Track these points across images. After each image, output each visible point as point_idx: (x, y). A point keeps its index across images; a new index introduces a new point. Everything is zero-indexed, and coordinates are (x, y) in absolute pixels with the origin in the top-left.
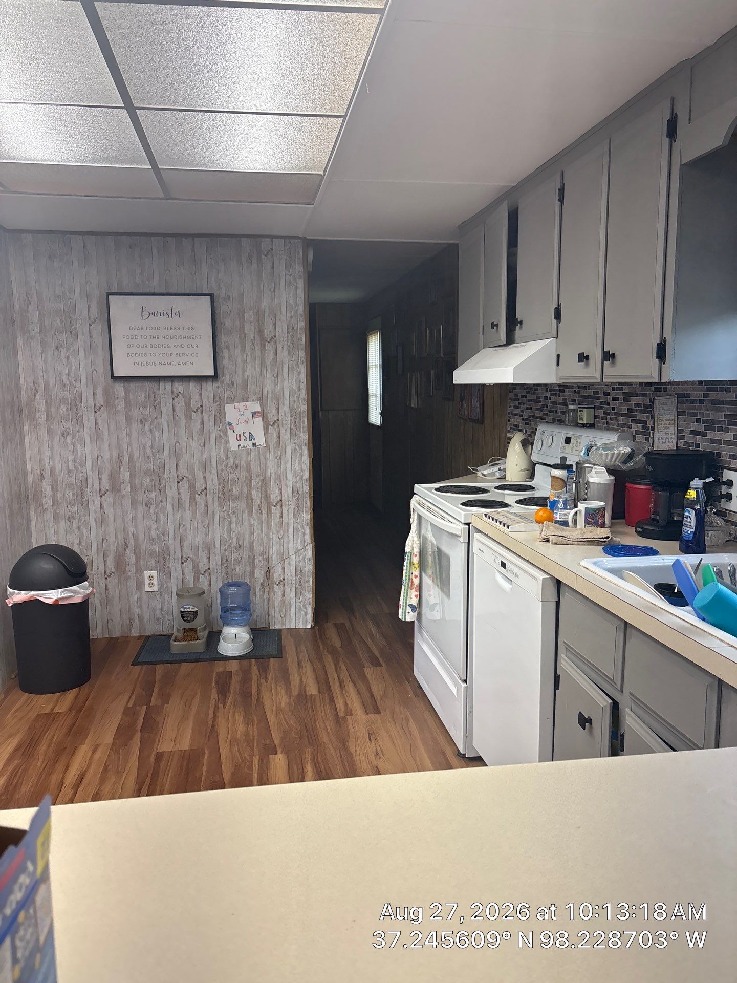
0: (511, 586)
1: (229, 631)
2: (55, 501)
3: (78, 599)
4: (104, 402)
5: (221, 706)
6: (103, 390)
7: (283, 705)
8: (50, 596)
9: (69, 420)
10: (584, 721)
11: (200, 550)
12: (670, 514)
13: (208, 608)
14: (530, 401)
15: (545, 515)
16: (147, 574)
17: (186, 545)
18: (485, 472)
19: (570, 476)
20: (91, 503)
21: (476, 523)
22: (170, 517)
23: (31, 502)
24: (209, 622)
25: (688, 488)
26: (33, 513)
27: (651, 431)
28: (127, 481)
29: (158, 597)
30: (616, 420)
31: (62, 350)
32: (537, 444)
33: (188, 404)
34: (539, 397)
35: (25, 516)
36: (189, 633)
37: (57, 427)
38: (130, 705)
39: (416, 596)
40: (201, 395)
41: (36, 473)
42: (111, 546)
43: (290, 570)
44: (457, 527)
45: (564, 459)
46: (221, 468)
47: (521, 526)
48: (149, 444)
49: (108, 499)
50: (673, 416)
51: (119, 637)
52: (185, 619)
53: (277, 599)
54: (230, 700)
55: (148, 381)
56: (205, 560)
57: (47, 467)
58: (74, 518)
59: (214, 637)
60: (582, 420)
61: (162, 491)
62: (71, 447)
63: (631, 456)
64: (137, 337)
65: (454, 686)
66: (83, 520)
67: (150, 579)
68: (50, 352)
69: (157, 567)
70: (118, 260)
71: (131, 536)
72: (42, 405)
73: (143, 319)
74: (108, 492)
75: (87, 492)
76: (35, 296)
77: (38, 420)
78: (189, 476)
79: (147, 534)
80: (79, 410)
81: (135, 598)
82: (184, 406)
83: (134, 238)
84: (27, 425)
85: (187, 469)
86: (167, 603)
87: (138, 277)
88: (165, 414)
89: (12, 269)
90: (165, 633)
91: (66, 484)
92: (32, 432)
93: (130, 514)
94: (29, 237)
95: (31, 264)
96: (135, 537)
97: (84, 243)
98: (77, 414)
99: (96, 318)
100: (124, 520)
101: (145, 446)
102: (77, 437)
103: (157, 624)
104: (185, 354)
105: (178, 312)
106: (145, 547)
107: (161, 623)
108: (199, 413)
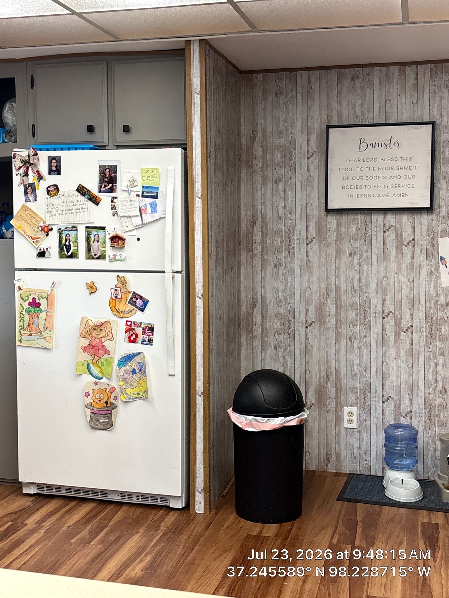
2: (264, 329)
4: (316, 235)
6: (316, 223)
9: (281, 252)
11: (402, 391)
17: (388, 383)
20: (297, 333)
22: (374, 354)
23: (243, 329)
26: (243, 340)
28: (333, 313)
29: (357, 434)
31: (280, 183)
33: (399, 237)
35: (237, 341)
37: (271, 258)
40: (414, 228)
41: (249, 302)
42: (313, 377)
46: (429, 306)
48: (357, 277)
49: (313, 331)
51: (315, 471)
54: (440, 554)
55: (360, 213)
56: (407, 402)
58: (280, 347)
61: (367, 326)
62: (282, 278)
64: (353, 169)
66: (288, 349)
67: (350, 415)
68: (270, 186)
69: (357, 403)
70: (339, 93)
71: (333, 369)
72: (258, 237)
73: (361, 151)
74: (313, 323)
75: (294, 322)
76: (260, 133)
77: (254, 251)
78: (396, 312)
79: (349, 368)
80: (292, 243)
81: (334, 433)
82: (395, 240)
83: (357, 70)
84: (244, 256)
85: (394, 304)
86: (365, 442)
87: (358, 109)
88: (375, 248)
89: (242, 108)
90: (362, 474)
91: (275, 314)
92: (248, 263)
93: (333, 346)
94: (260, 76)
95: (259, 102)
96: (337, 371)
97: (309, 79)
98: (290, 246)
99: (315, 152)
100: (327, 352)
101: (353, 280)
102: (289, 268)
103: (354, 463)
104: (401, 186)
105: (396, 143)
106: (346, 382)
107: (358, 462)
108: (410, 247)
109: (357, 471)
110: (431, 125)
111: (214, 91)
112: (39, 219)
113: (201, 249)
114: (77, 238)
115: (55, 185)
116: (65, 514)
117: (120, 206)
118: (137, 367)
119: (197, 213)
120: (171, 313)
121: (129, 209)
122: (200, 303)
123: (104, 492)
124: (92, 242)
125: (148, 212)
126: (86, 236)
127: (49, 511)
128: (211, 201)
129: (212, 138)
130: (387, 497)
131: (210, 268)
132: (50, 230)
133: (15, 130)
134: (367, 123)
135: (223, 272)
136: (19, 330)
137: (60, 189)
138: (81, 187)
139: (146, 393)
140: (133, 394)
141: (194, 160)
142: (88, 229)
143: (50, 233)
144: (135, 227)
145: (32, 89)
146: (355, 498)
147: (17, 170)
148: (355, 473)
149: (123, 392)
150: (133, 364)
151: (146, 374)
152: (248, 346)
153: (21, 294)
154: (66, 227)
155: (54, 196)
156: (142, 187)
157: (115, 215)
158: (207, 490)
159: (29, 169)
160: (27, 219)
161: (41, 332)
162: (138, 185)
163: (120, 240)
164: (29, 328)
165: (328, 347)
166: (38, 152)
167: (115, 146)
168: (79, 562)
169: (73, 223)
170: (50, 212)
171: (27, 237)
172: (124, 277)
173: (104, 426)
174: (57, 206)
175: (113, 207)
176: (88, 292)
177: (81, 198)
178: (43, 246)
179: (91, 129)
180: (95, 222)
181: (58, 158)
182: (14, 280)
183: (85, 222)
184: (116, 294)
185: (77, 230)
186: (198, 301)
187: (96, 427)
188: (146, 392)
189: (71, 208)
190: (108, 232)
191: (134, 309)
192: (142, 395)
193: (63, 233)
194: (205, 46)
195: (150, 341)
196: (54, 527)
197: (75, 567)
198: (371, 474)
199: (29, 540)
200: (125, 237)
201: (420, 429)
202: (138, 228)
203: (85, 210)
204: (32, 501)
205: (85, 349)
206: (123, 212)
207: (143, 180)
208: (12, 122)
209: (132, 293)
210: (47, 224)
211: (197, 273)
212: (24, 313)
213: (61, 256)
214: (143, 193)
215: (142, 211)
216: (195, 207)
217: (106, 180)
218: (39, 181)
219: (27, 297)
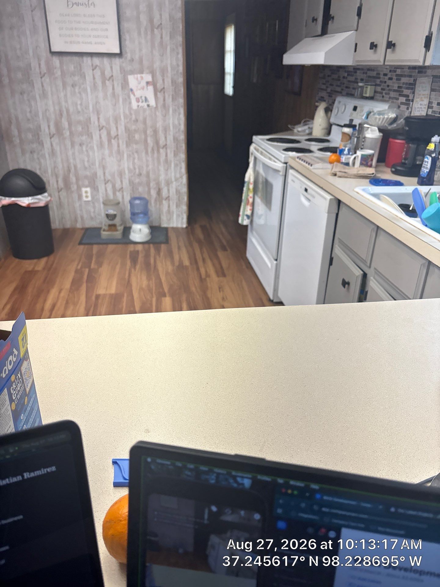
0: (309, 204)
1: (136, 227)
2: (21, 140)
3: (42, 204)
4: (47, 71)
5: (133, 270)
6: (45, 62)
7: (169, 271)
8: (25, 201)
10: (345, 283)
11: (116, 176)
12: (415, 159)
13: (123, 213)
14: (333, 79)
15: (335, 158)
16: (84, 190)
17: (107, 172)
18: (300, 129)
19: (354, 133)
20: (44, 142)
21: (291, 162)
22: (96, 154)
23: (6, 140)
24: (123, 221)
25: (429, 141)
27: (411, 103)
28: (67, 128)
29: (92, 204)
30: (389, 94)
31: (14, 30)
32: (335, 111)
33: (103, 73)
34: (339, 77)
36: (112, 227)
37: (17, 88)
38: (79, 267)
39: (250, 210)
40: (112, 67)
42: (60, 171)
43: (173, 191)
44: (279, 165)
45: (351, 121)
46: (126, 121)
47: (320, 165)
48: (79, 102)
49: (55, 140)
50: (428, 92)
52: (109, 218)
53: (165, 208)
54: (138, 267)
55: (75, 56)
56: (119, 182)
57: (13, 116)
59: (127, 230)
60: (366, 93)
61: (90, 135)
62: (27, 102)
63: (395, 120)
64: (65, 22)
65: (269, 263)
66: (41, 153)
67: (86, 193)
68: (6, 31)
69: (90, 186)
71: (72, 165)
72: (5, 71)
73: (69, 8)
74: (55, 135)
75: (41, 134)
77: (3, 82)
78: (107, 126)
79: (82, 164)
80: (31, 76)
81: (78, 205)
82: (100, 76)
85: (105, 121)
86: (97, 208)
88: (88, 81)
91: (27, 129)
93: (70, 150)
96: (75, 166)
98: (29, 79)
99: (36, 7)
100: (67, 154)
101: (76, 104)
102: (31, 95)
103: (92, 221)
104: (100, 36)
105: (93, 3)
106: (82, 173)
107: (95, 220)
108: (111, 81)
109: (94, 225)
152: (12, 151)
165: (67, 150)
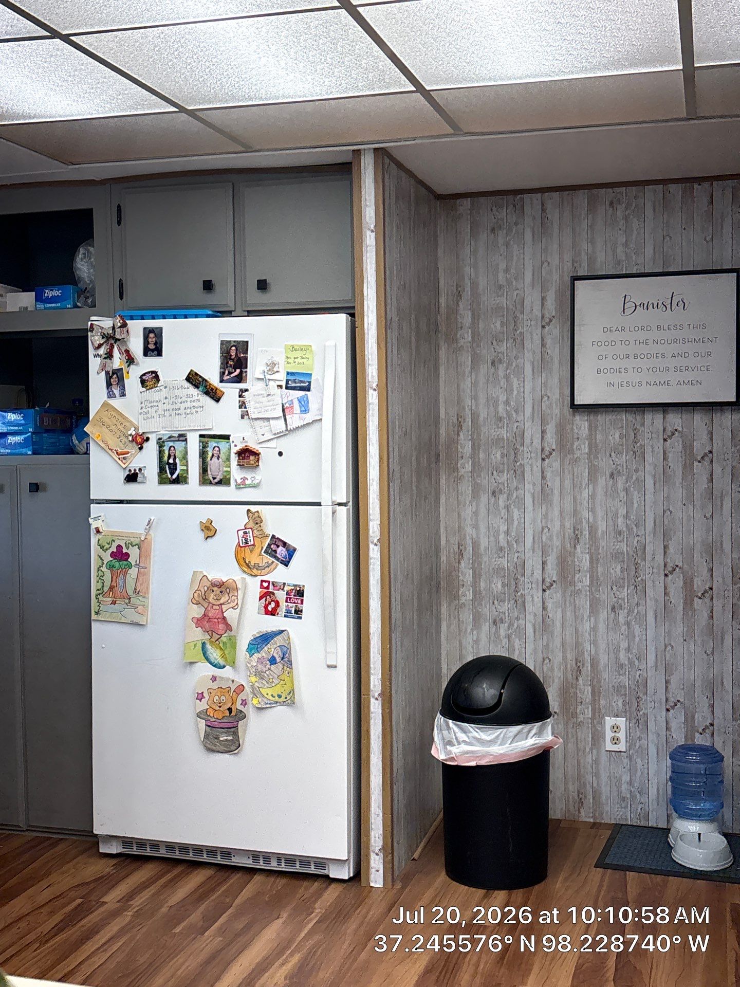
4: (557, 445)
6: (556, 426)
9: (503, 472)
16: (609, 721)
17: (674, 680)
20: (528, 598)
23: (444, 593)
26: (444, 609)
29: (626, 761)
31: (501, 366)
33: (688, 448)
35: (434, 611)
37: (486, 481)
41: (452, 551)
42: (556, 670)
48: (622, 511)
49: (555, 596)
51: (559, 821)
55: (626, 411)
56: (706, 710)
57: (469, 541)
58: (502, 621)
61: (640, 588)
62: (503, 511)
64: (613, 343)
66: (516, 625)
67: (614, 730)
68: (484, 369)
69: (625, 712)
70: (591, 226)
71: (587, 657)
72: (466, 448)
73: (625, 314)
74: (554, 585)
75: (524, 581)
76: (468, 289)
77: (459, 470)
78: (685, 566)
79: (612, 656)
80: (519, 457)
81: (589, 759)
82: (681, 452)
83: (618, 191)
84: (444, 478)
85: (682, 554)
86: (639, 773)
87: (620, 250)
88: (650, 465)
89: (440, 252)
90: (635, 824)
91: (493, 568)
92: (451, 488)
93: (587, 621)
94: (467, 203)
95: (466, 242)
96: (593, 659)
97: (543, 205)
98: (516, 462)
99: (553, 317)
100: (577, 631)
101: (616, 515)
102: (515, 496)
103: (622, 808)
104: (690, 368)
105: (681, 302)
106: (608, 677)
107: (629, 805)
108: (706, 462)
109: (626, 820)
110: (735, 274)
111: (397, 226)
112: (128, 424)
113: (378, 468)
114: (186, 453)
115: (153, 372)
116: (165, 886)
117: (252, 403)
118: (277, 653)
119: (371, 412)
120: (330, 568)
121: (266, 409)
122: (375, 552)
123: (227, 853)
124: (209, 459)
125: (295, 412)
126: (200, 449)
127: (139, 883)
128: (392, 393)
129: (394, 300)
130: (675, 861)
131: (392, 497)
132: (145, 440)
133: (94, 289)
134: (634, 272)
135: (411, 503)
136: (96, 596)
137: (161, 377)
138: (192, 375)
139: (291, 694)
140: (272, 696)
141: (366, 331)
142: (203, 439)
143: (145, 445)
144: (275, 434)
145: (119, 225)
146: (625, 864)
147: (95, 349)
148: (625, 823)
149: (256, 692)
150: (272, 649)
151: (291, 665)
152: (452, 618)
153: (99, 540)
154: (169, 435)
155: (151, 388)
156: (286, 373)
157: (246, 417)
158: (388, 850)
159: (114, 346)
160: (110, 423)
161: (130, 599)
162: (280, 370)
163: (252, 455)
164: (111, 593)
165: (579, 621)
166: (127, 322)
167: (244, 311)
168: (187, 964)
169: (180, 429)
170: (146, 414)
171: (110, 452)
172: (258, 512)
173: (226, 747)
174: (156, 404)
175: (242, 405)
176: (201, 536)
177: (193, 391)
178: (134, 465)
179: (208, 286)
180: (214, 428)
181: (158, 329)
182: (90, 519)
183: (199, 428)
184: (245, 539)
185: (186, 440)
186: (373, 549)
187: (214, 748)
188: (292, 692)
189: (176, 406)
190: (234, 444)
191: (273, 562)
192: (286, 698)
193: (165, 445)
194: (383, 160)
195: (298, 612)
196: (147, 907)
197: (179, 972)
198: (650, 825)
199: (108, 928)
200: (260, 451)
201: (727, 753)
202: (279, 436)
203: (199, 410)
204: (113, 866)
205: (199, 622)
206: (256, 412)
207: (288, 363)
208: (88, 277)
209: (271, 536)
210: (141, 432)
211: (371, 506)
212: (104, 569)
213: (162, 481)
214: (287, 381)
215: (286, 410)
216: (367, 404)
217: (232, 363)
218: (129, 366)
219: (109, 544)
